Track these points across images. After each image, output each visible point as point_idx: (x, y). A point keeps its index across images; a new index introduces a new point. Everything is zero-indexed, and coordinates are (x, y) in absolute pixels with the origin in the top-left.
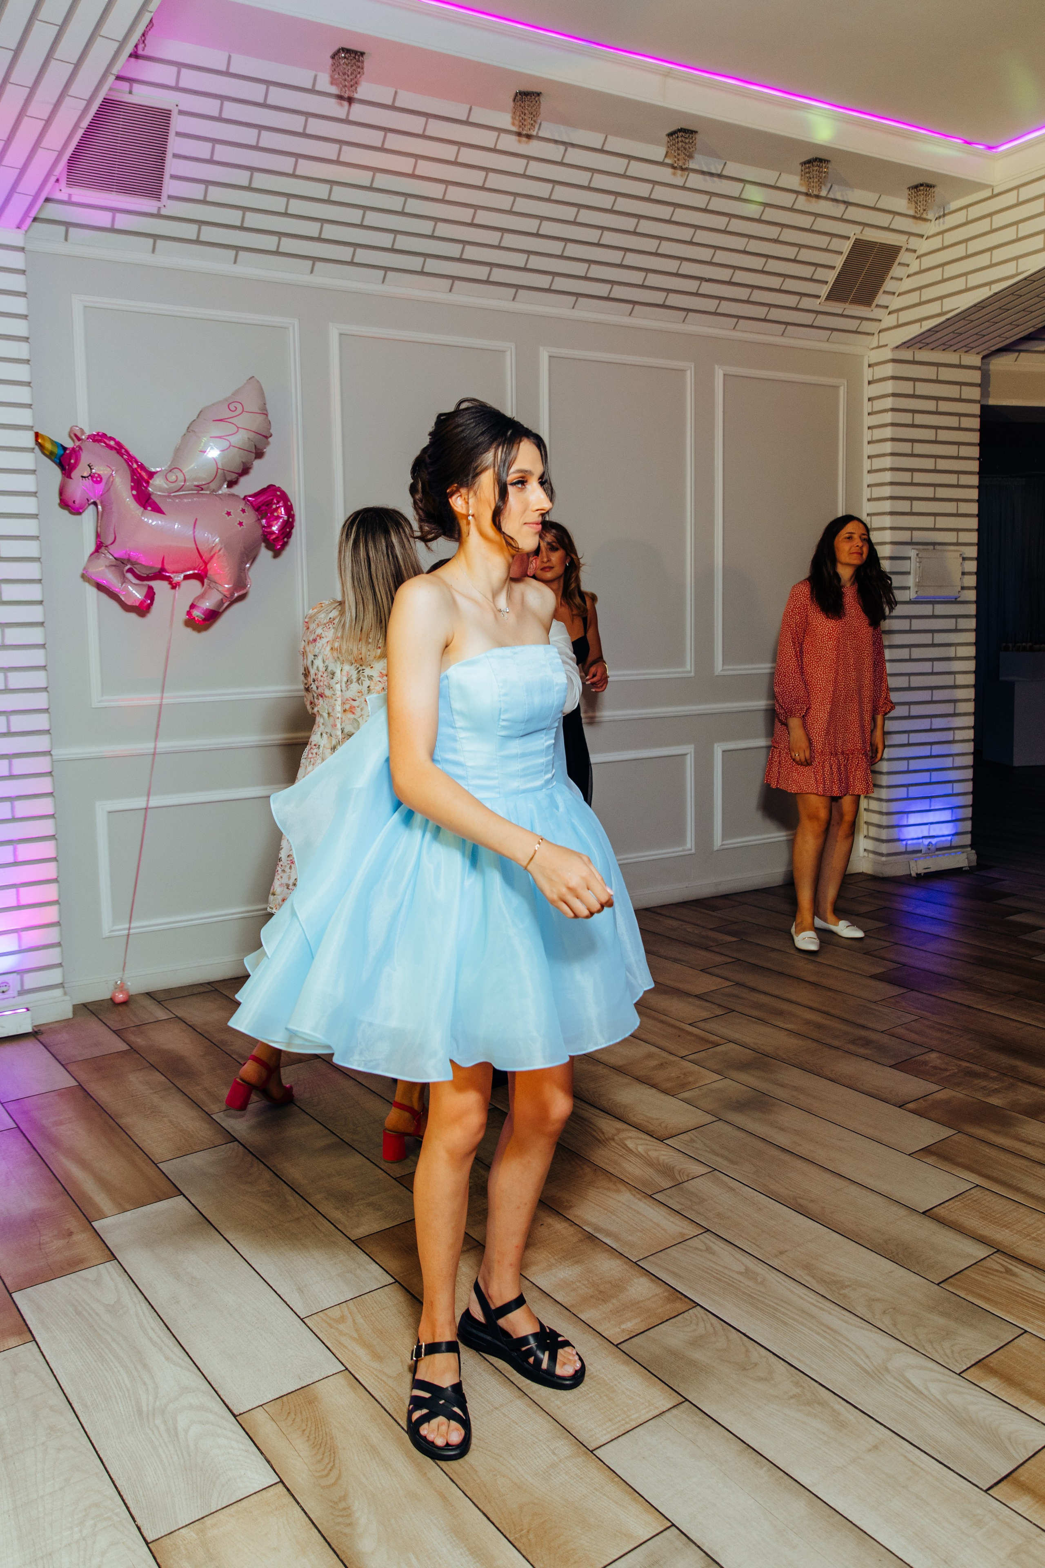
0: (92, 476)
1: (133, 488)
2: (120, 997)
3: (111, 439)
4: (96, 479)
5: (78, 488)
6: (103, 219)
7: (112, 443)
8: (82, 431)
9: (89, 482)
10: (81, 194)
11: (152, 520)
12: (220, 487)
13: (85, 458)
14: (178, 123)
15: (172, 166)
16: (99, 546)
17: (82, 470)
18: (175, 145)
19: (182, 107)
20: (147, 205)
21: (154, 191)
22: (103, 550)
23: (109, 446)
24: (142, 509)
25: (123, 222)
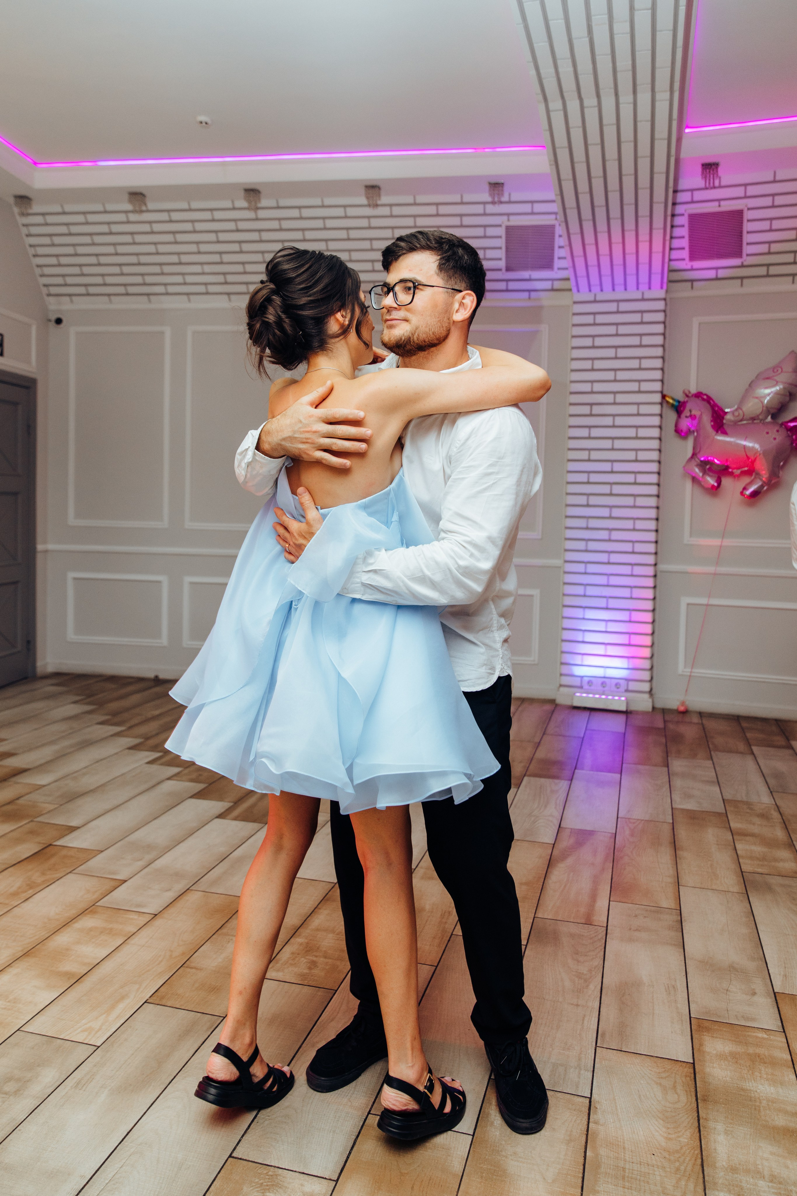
0: (691, 416)
1: (712, 421)
2: (682, 709)
3: (705, 395)
4: (693, 417)
5: (685, 423)
6: (711, 274)
7: (705, 397)
8: (690, 392)
9: (689, 419)
10: (697, 264)
11: (720, 438)
12: (766, 418)
13: (688, 407)
14: (748, 215)
15: (747, 238)
16: (694, 455)
17: (686, 413)
18: (747, 226)
19: (750, 206)
20: (736, 262)
21: (738, 254)
22: (695, 456)
23: (703, 400)
24: (715, 432)
25: (722, 273)
